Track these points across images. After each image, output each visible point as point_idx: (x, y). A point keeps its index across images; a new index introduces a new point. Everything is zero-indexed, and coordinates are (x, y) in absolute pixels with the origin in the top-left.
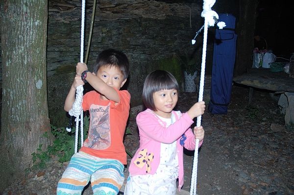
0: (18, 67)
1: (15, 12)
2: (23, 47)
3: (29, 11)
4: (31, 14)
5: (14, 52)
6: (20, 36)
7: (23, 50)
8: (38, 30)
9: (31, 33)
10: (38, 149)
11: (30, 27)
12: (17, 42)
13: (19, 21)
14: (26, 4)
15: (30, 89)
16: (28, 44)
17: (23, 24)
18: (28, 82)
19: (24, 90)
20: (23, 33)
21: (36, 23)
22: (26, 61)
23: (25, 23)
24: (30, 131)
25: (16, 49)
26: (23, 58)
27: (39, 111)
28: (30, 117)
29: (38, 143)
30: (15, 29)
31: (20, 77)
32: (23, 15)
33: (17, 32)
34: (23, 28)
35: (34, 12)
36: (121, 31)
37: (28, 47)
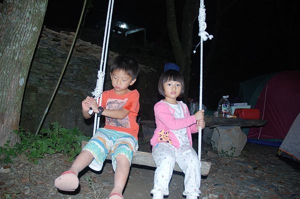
0: (8, 61)
1: (18, 16)
2: (17, 45)
3: (30, 18)
4: (31, 20)
5: (8, 47)
6: (17, 35)
7: (17, 47)
8: (34, 35)
9: (28, 35)
10: (5, 145)
11: (28, 30)
12: (13, 39)
13: (20, 23)
14: (30, 12)
15: (13, 83)
16: (22, 43)
17: (23, 26)
18: (14, 76)
19: (8, 83)
20: (21, 33)
21: (34, 29)
22: (17, 57)
23: (25, 26)
24: (3, 123)
25: (10, 45)
26: (15, 54)
27: (16, 107)
28: (6, 109)
29: (7, 139)
30: (14, 28)
31: (7, 70)
32: (25, 19)
33: (16, 31)
34: (22, 29)
35: (34, 19)
36: (81, 67)
37: (22, 45)
